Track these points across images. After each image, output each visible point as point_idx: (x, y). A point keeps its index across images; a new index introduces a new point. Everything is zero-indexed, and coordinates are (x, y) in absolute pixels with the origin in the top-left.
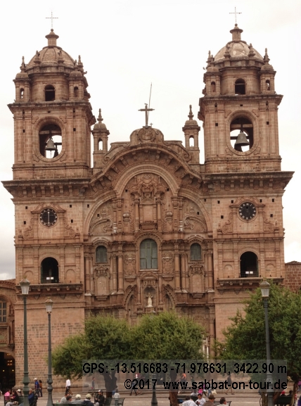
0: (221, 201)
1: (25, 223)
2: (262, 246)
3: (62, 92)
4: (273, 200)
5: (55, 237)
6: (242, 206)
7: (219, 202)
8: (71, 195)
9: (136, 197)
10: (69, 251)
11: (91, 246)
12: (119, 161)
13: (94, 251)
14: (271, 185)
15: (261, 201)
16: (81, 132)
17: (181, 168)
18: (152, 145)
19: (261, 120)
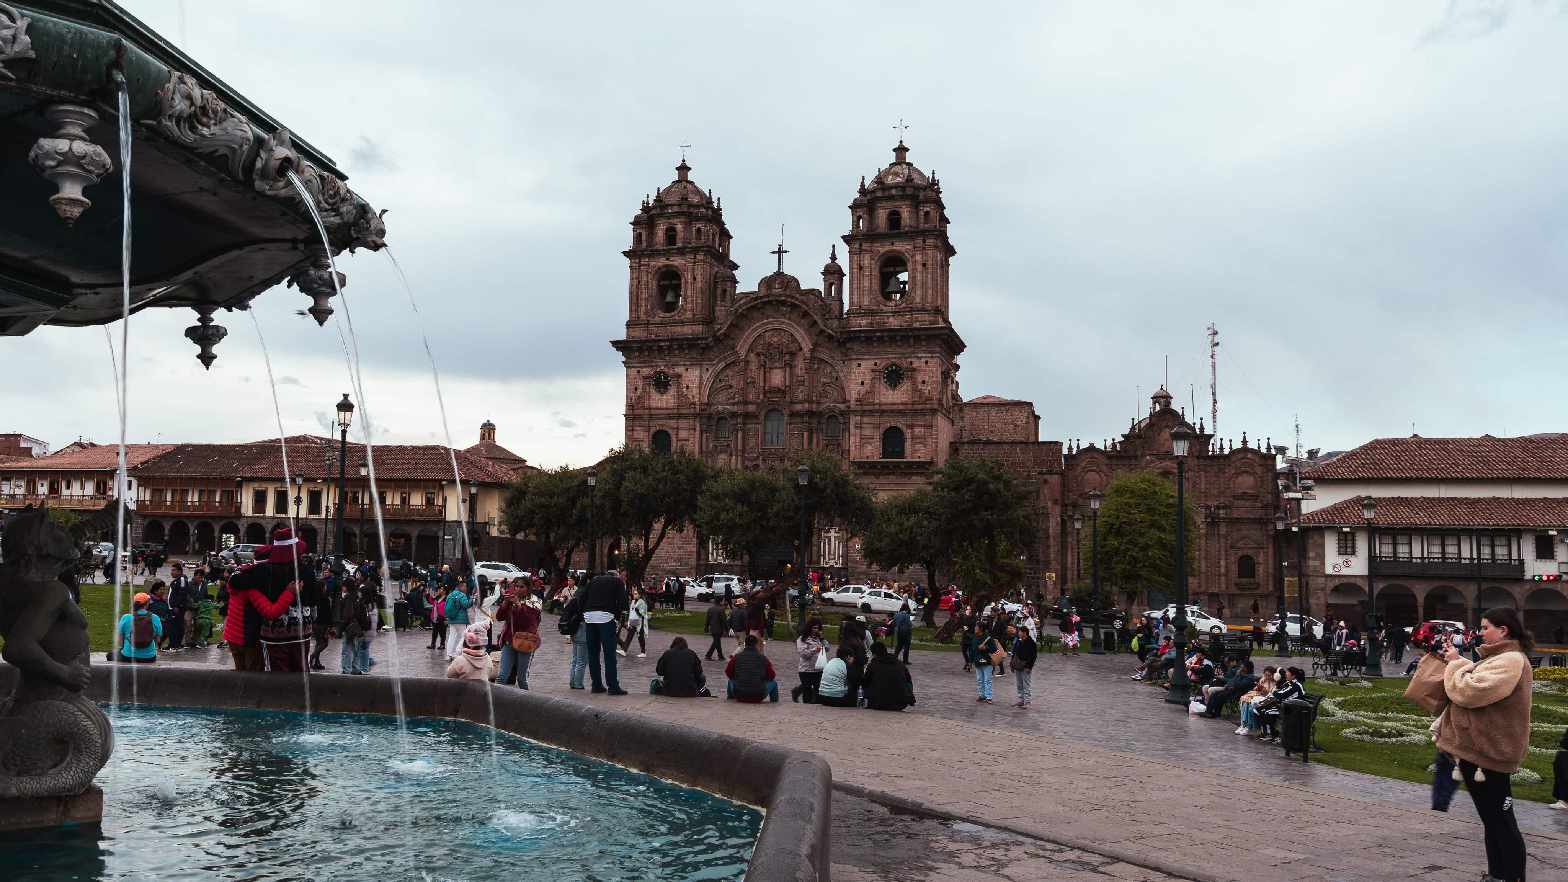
0: (863, 363)
1: (636, 389)
2: (909, 419)
3: (684, 235)
4: (926, 362)
5: (669, 406)
6: (887, 369)
7: (859, 365)
8: (688, 357)
9: (762, 358)
10: (683, 423)
11: (710, 417)
12: (742, 314)
13: (714, 422)
14: (924, 343)
15: (911, 363)
16: (702, 282)
17: (815, 323)
18: (780, 295)
19: (916, 261)
